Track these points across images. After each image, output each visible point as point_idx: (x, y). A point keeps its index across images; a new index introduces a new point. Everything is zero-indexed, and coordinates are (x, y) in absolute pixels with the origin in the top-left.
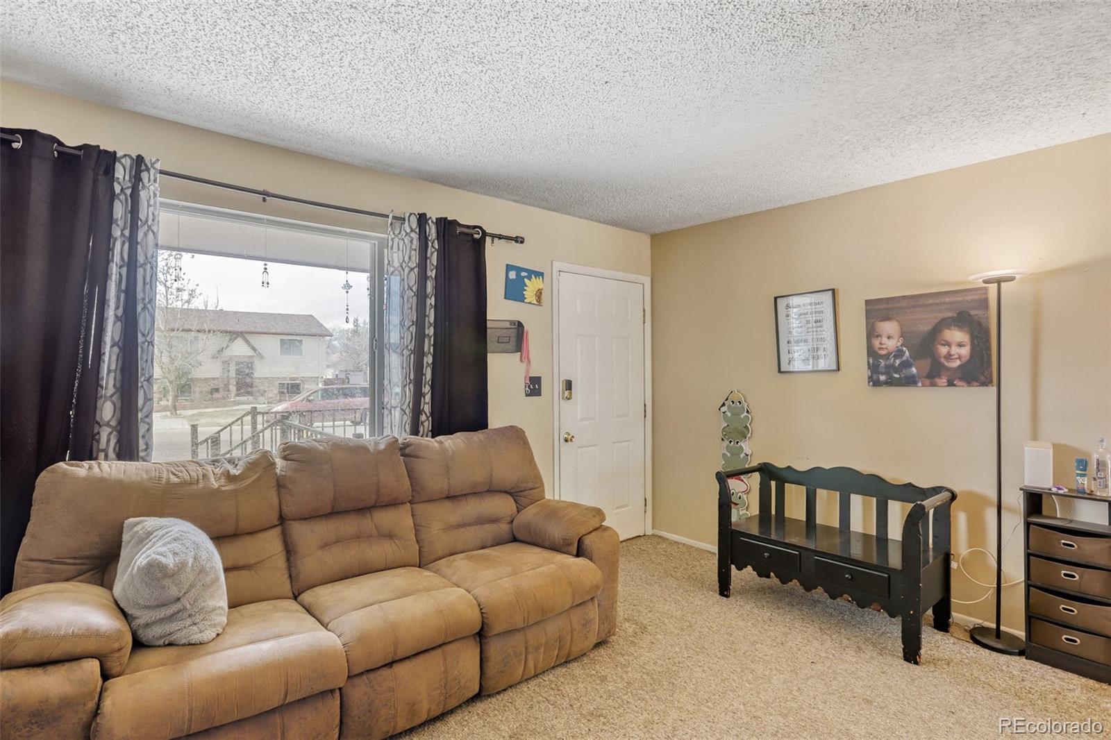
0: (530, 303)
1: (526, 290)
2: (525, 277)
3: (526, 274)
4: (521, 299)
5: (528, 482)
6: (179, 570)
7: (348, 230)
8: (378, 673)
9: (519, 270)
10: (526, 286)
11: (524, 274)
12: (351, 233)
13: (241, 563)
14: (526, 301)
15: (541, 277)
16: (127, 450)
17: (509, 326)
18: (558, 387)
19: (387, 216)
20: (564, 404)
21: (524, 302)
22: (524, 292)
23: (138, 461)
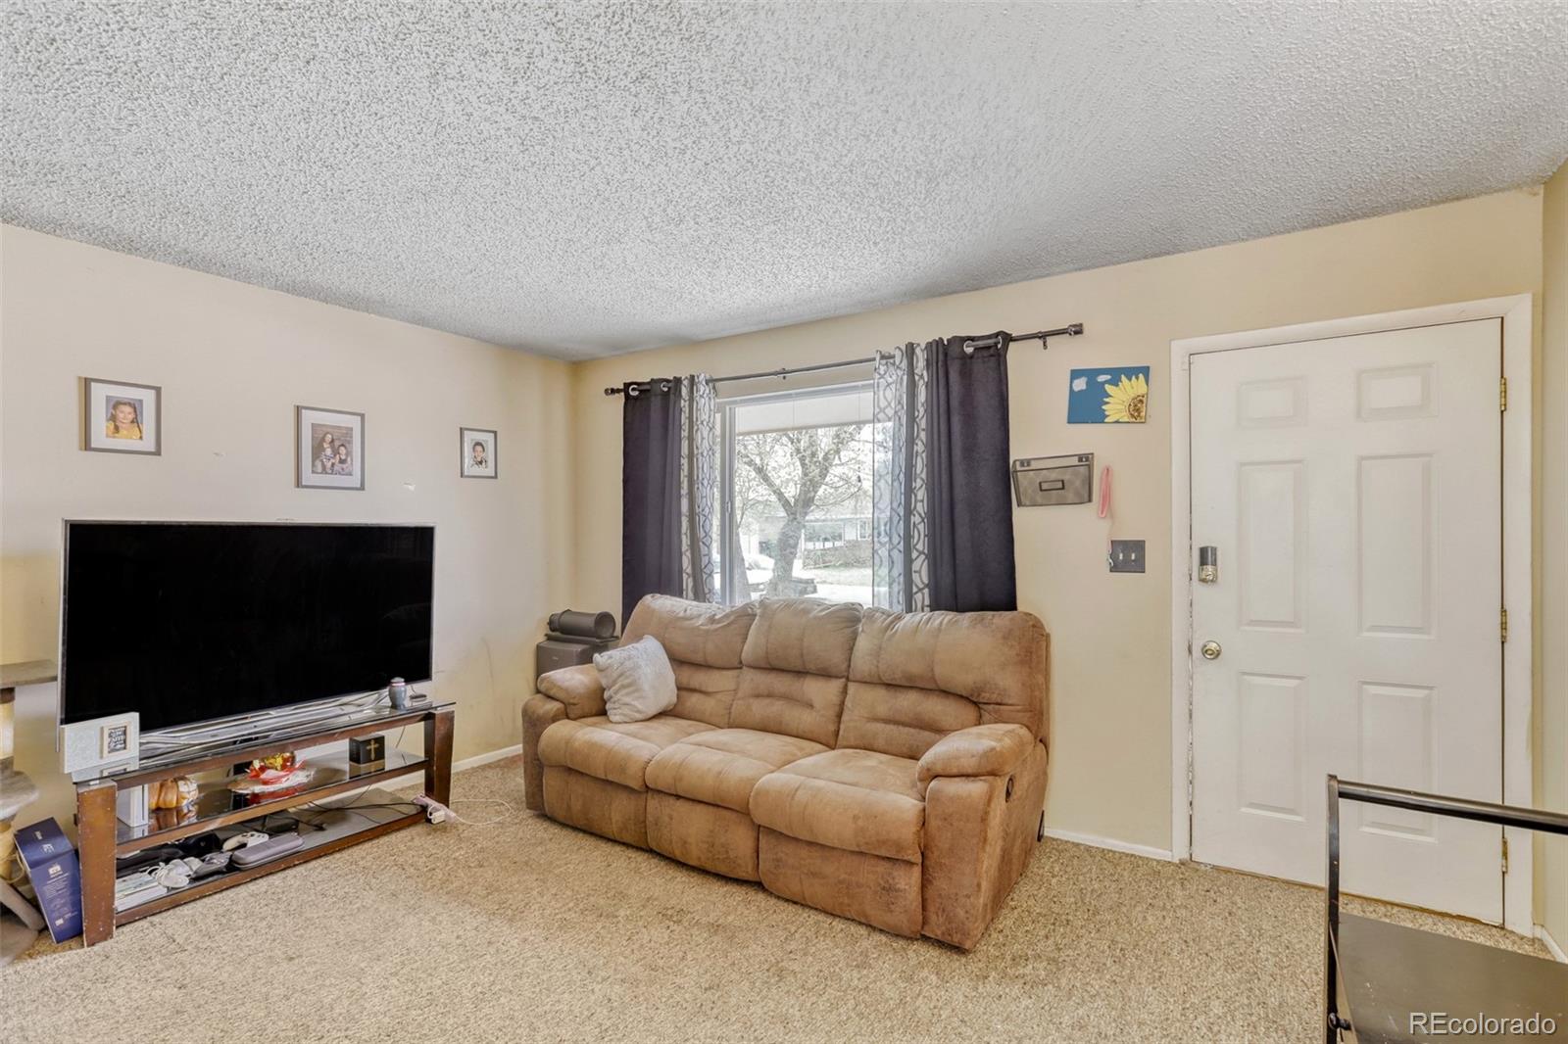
0: (1117, 422)
1: (1107, 403)
2: (1106, 382)
3: (1109, 377)
4: (1099, 418)
5: (993, 693)
6: (607, 668)
7: (860, 383)
8: (667, 798)
9: (1091, 374)
10: (1109, 396)
11: (1101, 378)
12: (863, 385)
13: (703, 689)
14: (1106, 420)
15: (1141, 376)
16: (700, 594)
17: (1077, 463)
18: (1182, 561)
19: (874, 359)
20: (1200, 591)
21: (1103, 422)
22: (1104, 407)
23: (705, 602)
